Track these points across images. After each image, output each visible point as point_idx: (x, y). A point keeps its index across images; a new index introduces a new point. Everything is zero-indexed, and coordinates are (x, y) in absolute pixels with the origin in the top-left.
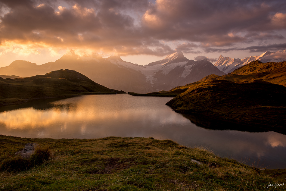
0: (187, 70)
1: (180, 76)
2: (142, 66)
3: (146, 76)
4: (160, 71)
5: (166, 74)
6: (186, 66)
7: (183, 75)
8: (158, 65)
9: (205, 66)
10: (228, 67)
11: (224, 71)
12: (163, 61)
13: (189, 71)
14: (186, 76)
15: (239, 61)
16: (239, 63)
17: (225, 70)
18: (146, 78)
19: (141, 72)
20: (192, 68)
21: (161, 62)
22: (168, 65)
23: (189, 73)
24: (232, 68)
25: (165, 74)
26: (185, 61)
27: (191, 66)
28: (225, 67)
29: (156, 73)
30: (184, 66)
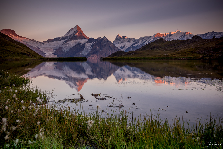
0: (87, 48)
1: (81, 53)
2: (40, 43)
3: (45, 53)
4: (60, 48)
5: (67, 51)
6: (86, 44)
7: (83, 52)
8: (58, 41)
9: (105, 44)
10: (125, 46)
11: (121, 49)
12: (63, 38)
13: (90, 48)
14: (87, 54)
15: (134, 41)
16: (134, 42)
17: (123, 48)
18: (45, 55)
19: (39, 49)
20: (92, 46)
21: (60, 38)
22: (68, 42)
23: (90, 51)
24: (128, 47)
25: (65, 51)
26: (85, 38)
27: (91, 44)
28: (123, 46)
29: (56, 50)
30: (85, 44)
